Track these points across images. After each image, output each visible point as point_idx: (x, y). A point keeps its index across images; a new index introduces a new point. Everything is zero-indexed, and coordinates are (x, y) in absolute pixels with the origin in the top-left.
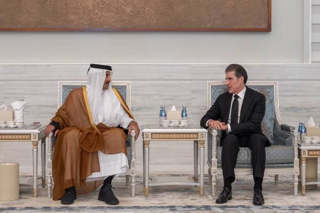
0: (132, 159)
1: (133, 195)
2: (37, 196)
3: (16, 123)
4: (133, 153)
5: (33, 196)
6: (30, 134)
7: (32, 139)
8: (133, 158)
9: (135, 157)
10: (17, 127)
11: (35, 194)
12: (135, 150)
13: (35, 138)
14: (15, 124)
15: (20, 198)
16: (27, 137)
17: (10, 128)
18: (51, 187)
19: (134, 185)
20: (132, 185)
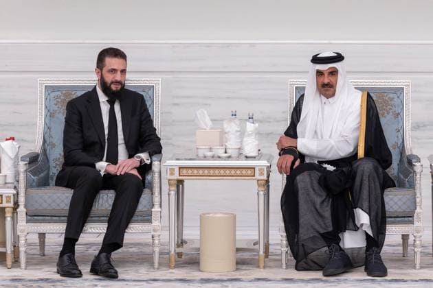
0: (416, 209)
1: (418, 266)
2: (264, 267)
3: (228, 151)
4: (418, 200)
5: (258, 267)
6: (254, 168)
7: (257, 176)
8: (418, 208)
9: (420, 206)
10: (229, 157)
11: (262, 265)
12: (421, 194)
13: (261, 174)
14: (226, 152)
15: (237, 269)
16: (249, 172)
17: (219, 157)
18: (287, 252)
19: (420, 250)
20: (416, 250)
